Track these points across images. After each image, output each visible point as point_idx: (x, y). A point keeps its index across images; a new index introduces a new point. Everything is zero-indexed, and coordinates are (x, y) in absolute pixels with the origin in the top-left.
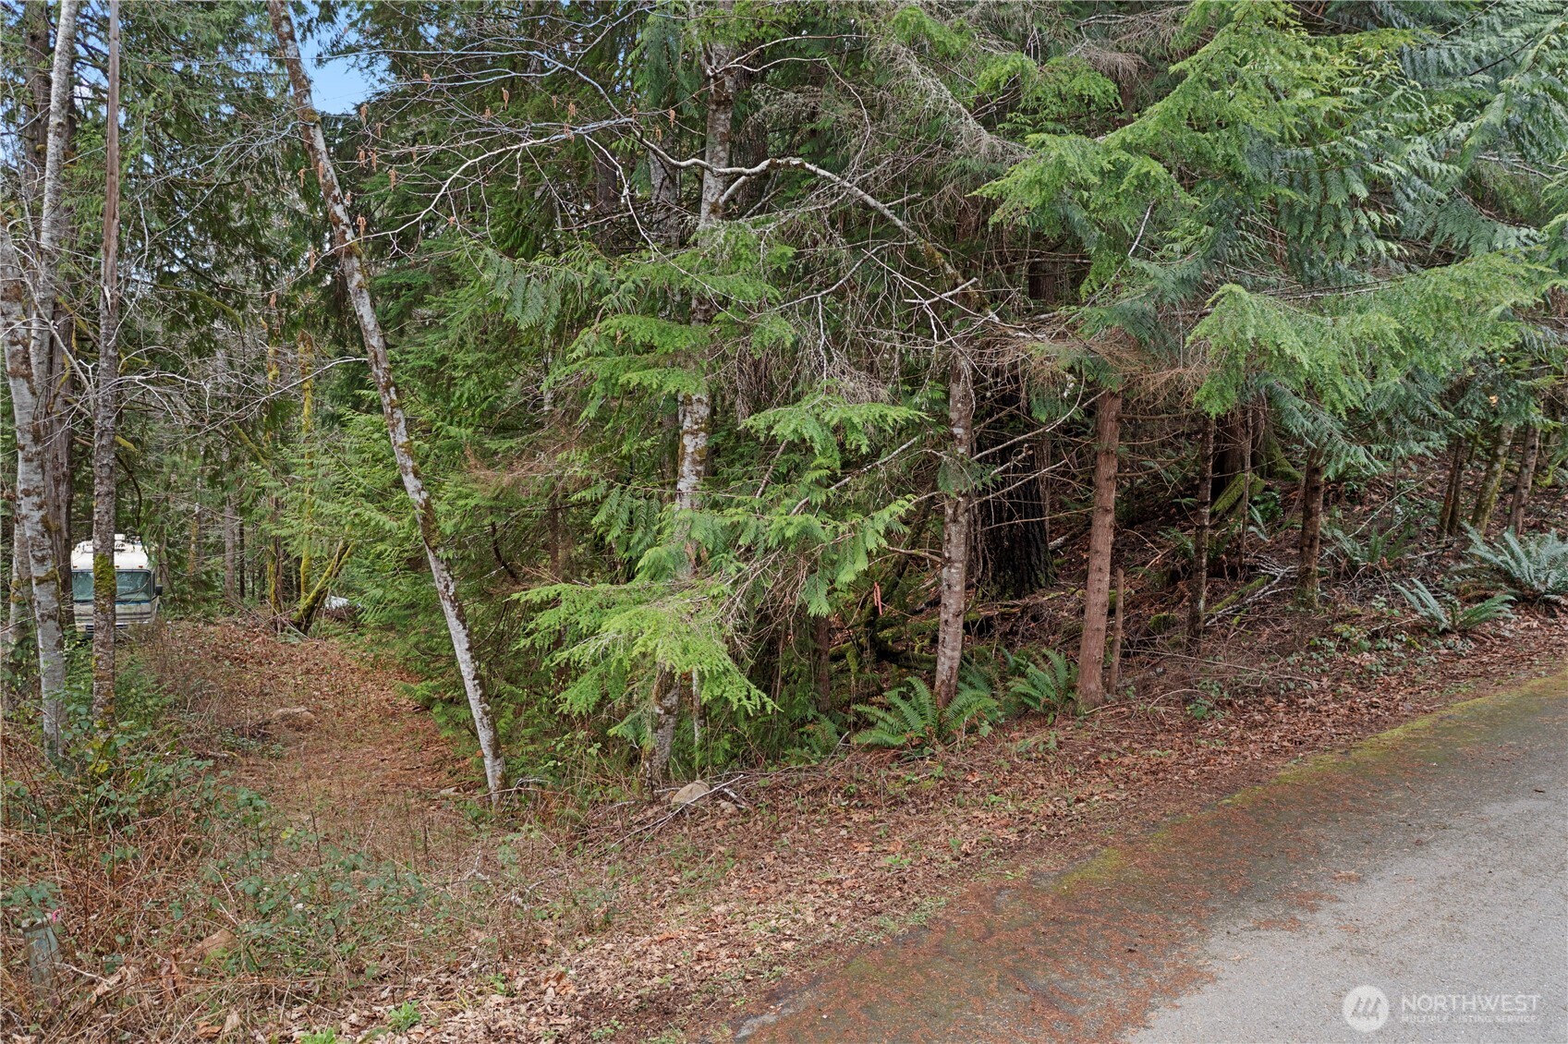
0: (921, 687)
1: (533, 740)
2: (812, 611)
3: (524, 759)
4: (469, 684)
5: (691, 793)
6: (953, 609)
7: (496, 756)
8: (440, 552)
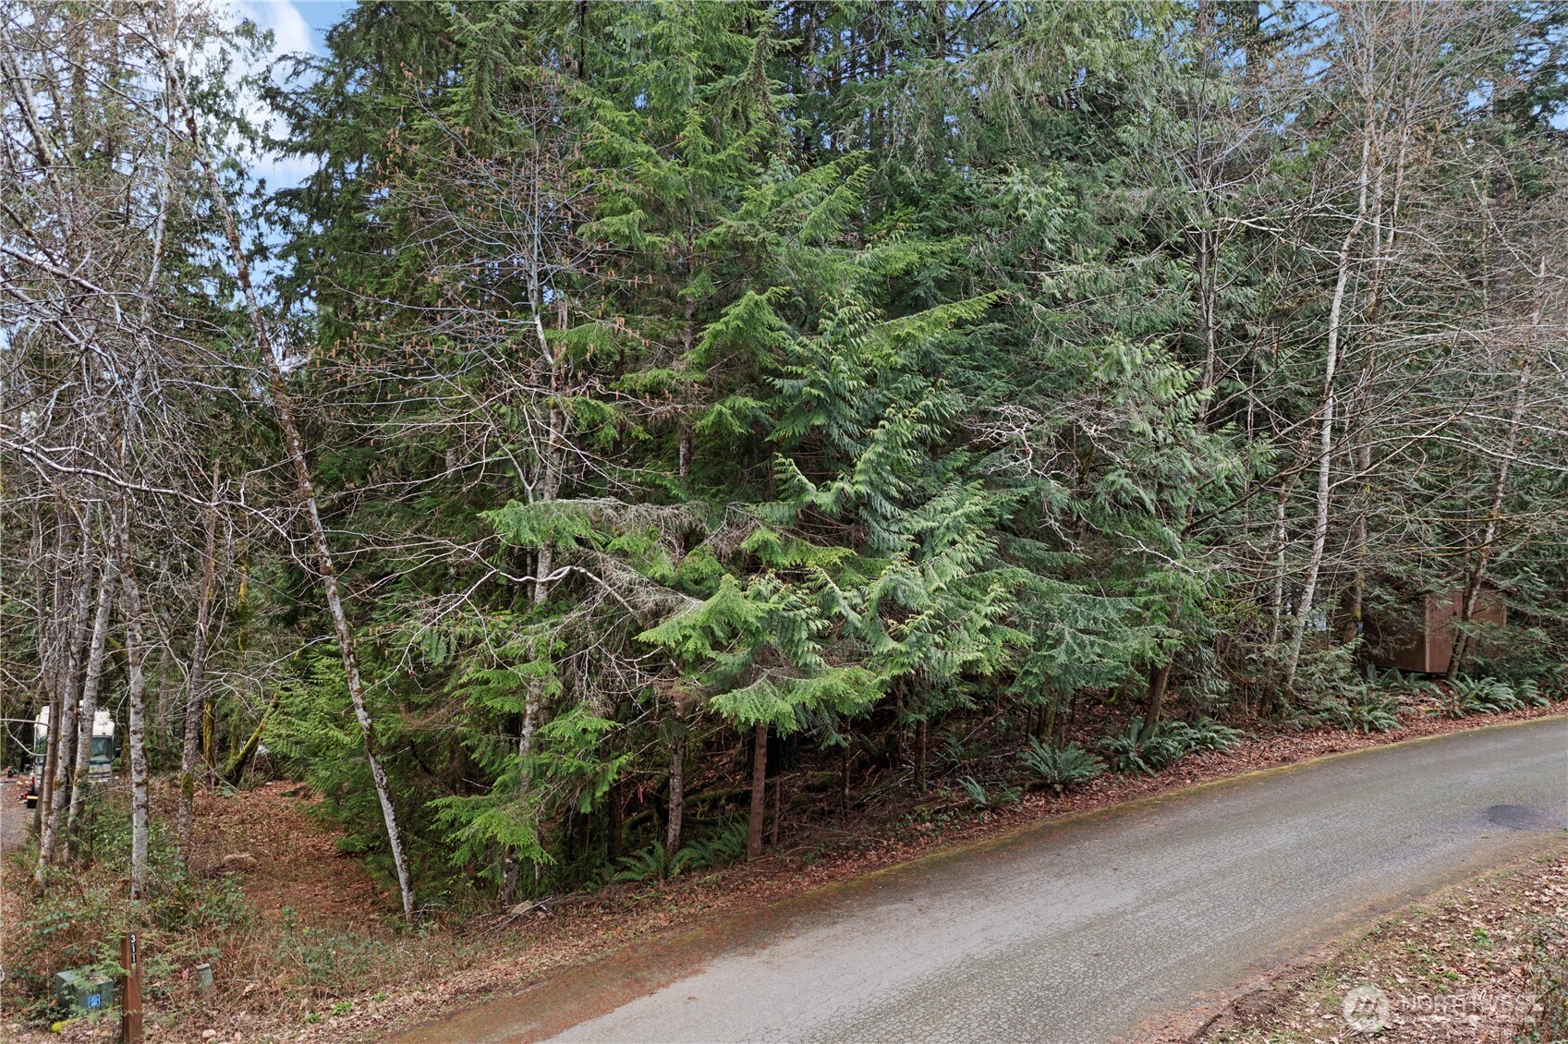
0: (658, 846)
1: (434, 879)
2: (583, 811)
3: (428, 891)
4: (394, 843)
5: (522, 908)
6: (676, 802)
7: (410, 890)
8: (378, 757)
